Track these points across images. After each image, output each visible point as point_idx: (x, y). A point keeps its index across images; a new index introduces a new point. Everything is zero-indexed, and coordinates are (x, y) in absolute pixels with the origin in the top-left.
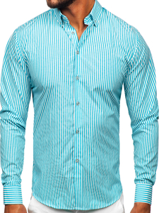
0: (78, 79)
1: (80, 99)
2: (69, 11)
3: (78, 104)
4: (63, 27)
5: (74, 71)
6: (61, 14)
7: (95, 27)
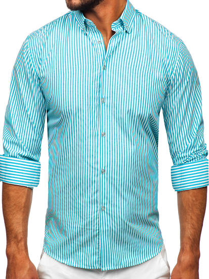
0: (103, 102)
1: (106, 129)
2: (95, 14)
3: (103, 135)
4: (87, 35)
5: (99, 91)
6: (85, 18)
7: (127, 34)
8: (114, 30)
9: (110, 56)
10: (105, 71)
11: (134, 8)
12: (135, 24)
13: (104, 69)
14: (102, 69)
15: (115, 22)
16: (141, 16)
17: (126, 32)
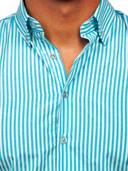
0: (64, 142)
4: (31, 46)
5: (56, 129)
6: (28, 16)
7: (101, 45)
8: (85, 37)
9: (74, 80)
10: (66, 99)
11: (112, 8)
12: (114, 31)
13: (64, 97)
14: (60, 97)
15: (85, 23)
16: (123, 18)
17: (100, 41)
